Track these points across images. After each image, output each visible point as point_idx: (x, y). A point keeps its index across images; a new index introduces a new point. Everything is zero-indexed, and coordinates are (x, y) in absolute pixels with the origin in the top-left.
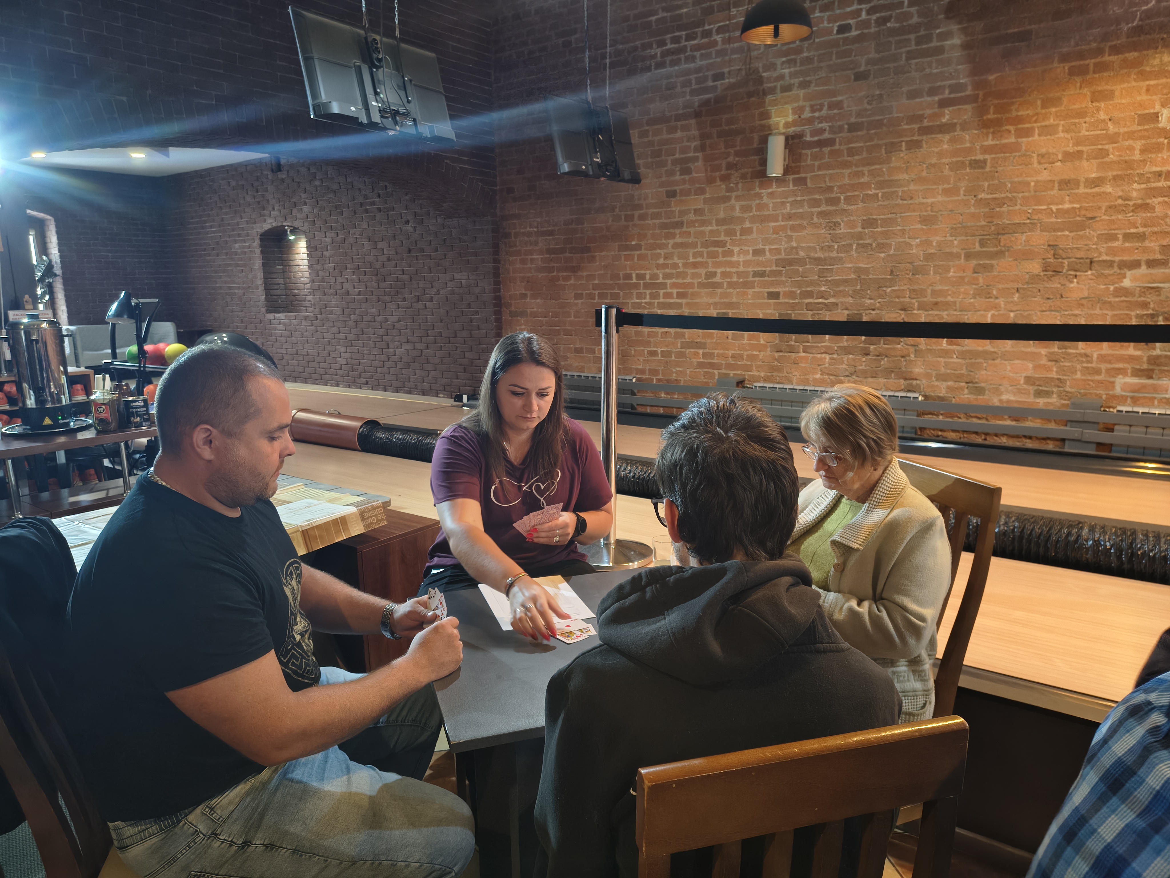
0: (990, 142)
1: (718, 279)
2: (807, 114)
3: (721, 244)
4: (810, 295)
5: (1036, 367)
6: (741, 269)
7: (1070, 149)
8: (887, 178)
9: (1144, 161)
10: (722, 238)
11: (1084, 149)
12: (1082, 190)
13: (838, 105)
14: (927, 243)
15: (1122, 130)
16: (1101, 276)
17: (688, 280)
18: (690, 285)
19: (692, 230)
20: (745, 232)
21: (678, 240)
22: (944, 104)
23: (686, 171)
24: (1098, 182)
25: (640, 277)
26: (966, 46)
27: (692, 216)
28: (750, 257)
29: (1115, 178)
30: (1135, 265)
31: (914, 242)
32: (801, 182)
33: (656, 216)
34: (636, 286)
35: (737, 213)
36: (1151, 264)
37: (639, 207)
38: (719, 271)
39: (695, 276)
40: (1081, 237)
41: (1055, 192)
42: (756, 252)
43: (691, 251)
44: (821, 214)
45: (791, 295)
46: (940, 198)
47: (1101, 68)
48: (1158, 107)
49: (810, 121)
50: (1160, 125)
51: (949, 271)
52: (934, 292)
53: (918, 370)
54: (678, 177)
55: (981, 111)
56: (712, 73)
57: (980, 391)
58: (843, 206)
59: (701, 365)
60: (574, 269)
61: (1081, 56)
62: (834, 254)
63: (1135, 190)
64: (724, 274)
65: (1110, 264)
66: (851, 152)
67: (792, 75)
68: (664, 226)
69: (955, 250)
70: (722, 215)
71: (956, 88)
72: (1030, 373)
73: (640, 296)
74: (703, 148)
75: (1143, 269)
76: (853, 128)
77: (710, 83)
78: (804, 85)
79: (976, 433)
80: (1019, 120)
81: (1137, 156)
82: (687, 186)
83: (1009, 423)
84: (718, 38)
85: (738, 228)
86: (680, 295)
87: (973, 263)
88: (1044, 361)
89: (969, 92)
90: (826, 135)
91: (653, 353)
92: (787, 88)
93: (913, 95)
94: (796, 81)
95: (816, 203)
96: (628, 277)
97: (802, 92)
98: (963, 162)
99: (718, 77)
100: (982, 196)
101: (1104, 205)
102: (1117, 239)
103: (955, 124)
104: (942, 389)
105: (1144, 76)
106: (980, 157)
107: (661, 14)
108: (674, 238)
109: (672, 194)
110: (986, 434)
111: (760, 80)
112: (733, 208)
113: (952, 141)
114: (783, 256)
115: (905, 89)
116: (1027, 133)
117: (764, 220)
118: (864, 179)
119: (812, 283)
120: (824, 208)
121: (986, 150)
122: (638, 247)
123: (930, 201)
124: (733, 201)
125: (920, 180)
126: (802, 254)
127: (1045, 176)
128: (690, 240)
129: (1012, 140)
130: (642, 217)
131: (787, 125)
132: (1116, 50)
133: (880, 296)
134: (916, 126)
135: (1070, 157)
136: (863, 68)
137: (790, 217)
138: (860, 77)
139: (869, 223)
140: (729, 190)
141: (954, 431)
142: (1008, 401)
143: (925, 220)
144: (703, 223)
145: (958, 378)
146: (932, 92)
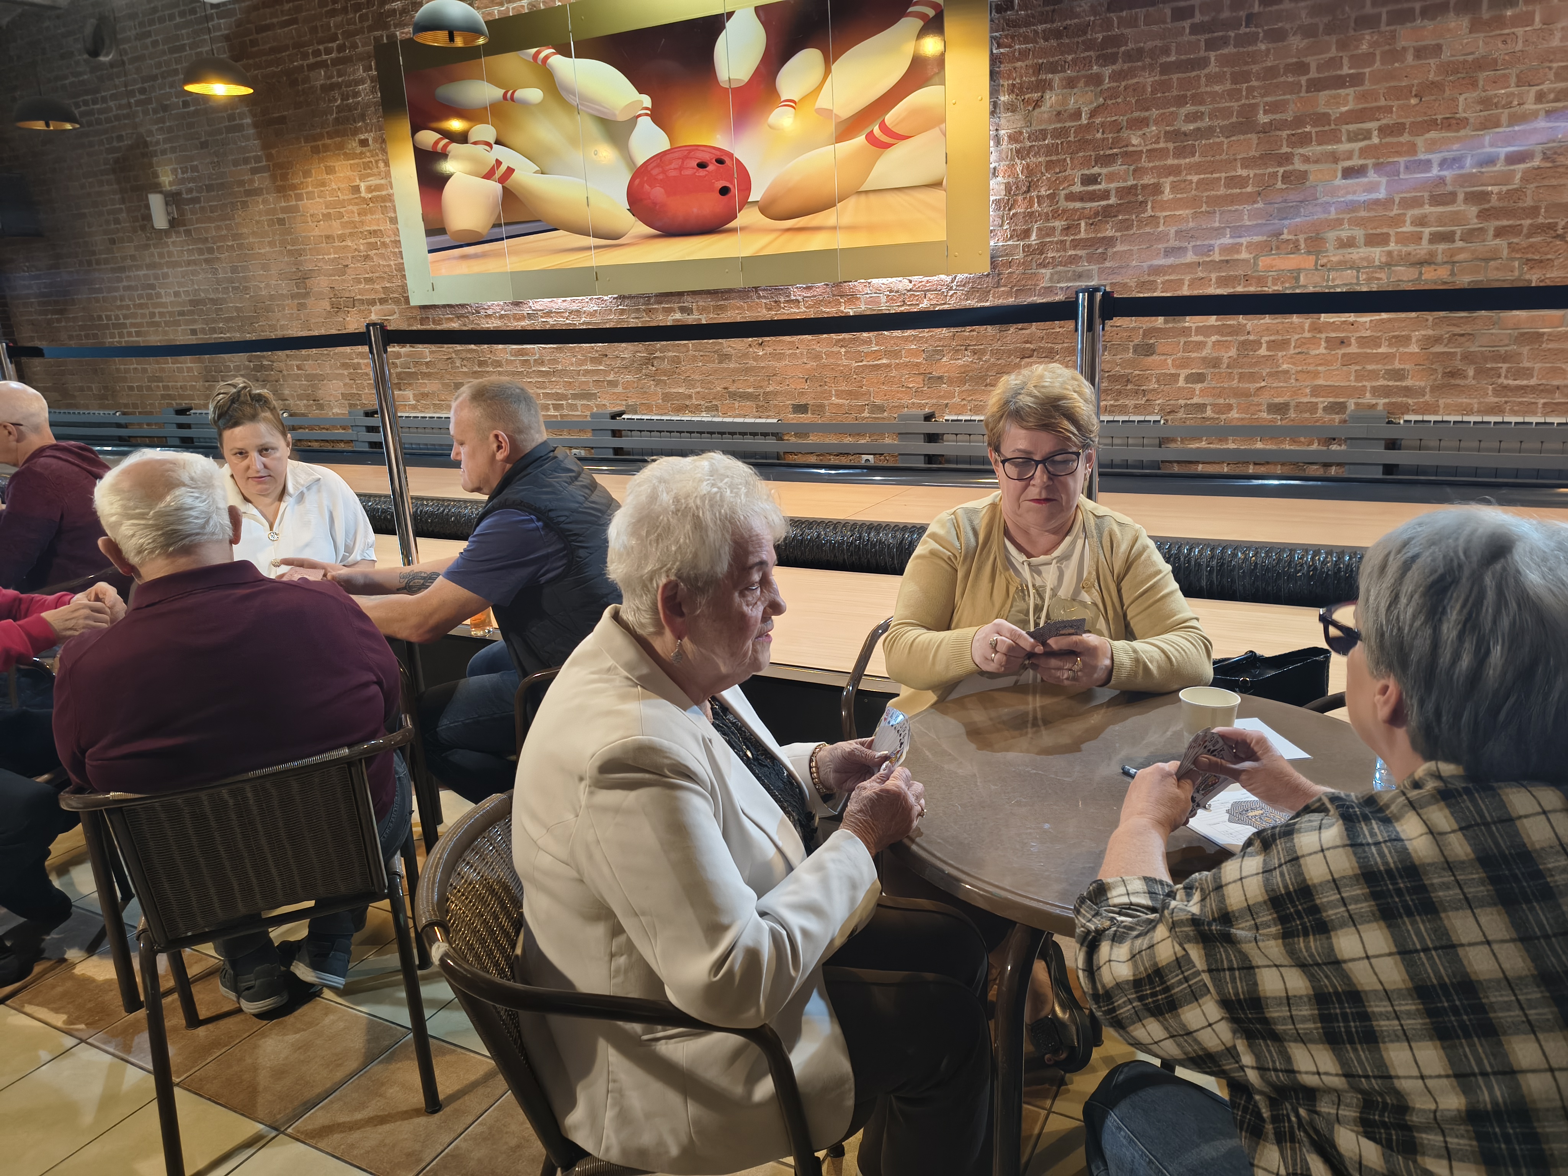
0: (283, 204)
1: (157, 319)
2: (180, 176)
3: (152, 286)
4: (213, 330)
5: (345, 385)
6: (170, 309)
7: (325, 211)
8: (235, 232)
9: (362, 222)
10: (152, 281)
11: (331, 211)
12: (337, 244)
13: (194, 169)
14: (268, 286)
15: (346, 197)
16: (360, 310)
17: (139, 320)
18: (140, 325)
19: (132, 274)
20: (165, 276)
21: (125, 283)
22: (254, 171)
23: (117, 221)
24: (342, 238)
25: (109, 318)
26: (255, 125)
27: (129, 262)
28: (173, 299)
29: (351, 234)
30: (372, 302)
31: (262, 285)
32: (188, 233)
33: (106, 262)
34: (107, 327)
35: (157, 259)
36: (382, 301)
37: (94, 253)
38: (157, 311)
39: (143, 316)
40: (344, 281)
41: (324, 245)
42: (177, 294)
43: (136, 293)
44: (207, 261)
45: (203, 331)
46: (268, 249)
47: (326, 148)
48: (357, 182)
49: (182, 181)
50: (363, 195)
51: (284, 309)
52: (282, 327)
53: (286, 392)
54: (113, 226)
55: (274, 178)
56: (114, 135)
57: (321, 407)
58: (216, 254)
59: (163, 397)
60: (62, 312)
61: (315, 138)
62: (220, 296)
63: (361, 244)
64: (161, 314)
65: (362, 301)
66: (213, 209)
67: (165, 141)
68: (113, 270)
69: (285, 292)
70: (148, 261)
71: (258, 159)
72: (343, 390)
73: (112, 336)
74: (123, 201)
75: (378, 307)
76: (209, 188)
77: (115, 144)
78: (173, 150)
79: (327, 441)
80: (294, 187)
81: (357, 219)
82: (121, 235)
83: (341, 431)
84: (112, 104)
85: (159, 272)
86: (138, 334)
87: (296, 301)
88: (347, 381)
89: (264, 163)
90: (195, 194)
91: (131, 388)
92: (164, 152)
93: (236, 163)
94: (167, 146)
95: (201, 251)
96: (100, 318)
97: (173, 156)
98: (272, 220)
99: (120, 138)
100: (289, 247)
101: (350, 255)
102: (360, 283)
103: (262, 189)
104: (301, 406)
105: (348, 157)
106: (281, 216)
107: (73, 79)
108: (122, 281)
109: (113, 242)
110: (333, 441)
111: (146, 144)
112: (152, 255)
113: (264, 202)
114: (191, 297)
115: (230, 158)
116: (299, 197)
117: (174, 265)
118: (224, 232)
119: (214, 321)
120: (206, 256)
121: (284, 210)
122: (100, 290)
123: (262, 251)
124: (152, 249)
125: (254, 234)
126: (203, 295)
127: (317, 232)
128: (133, 283)
129: (294, 203)
130: (98, 262)
131: (170, 184)
132: (330, 136)
133: (254, 331)
134: (242, 189)
135: (327, 217)
136: (203, 139)
137: (189, 263)
138: (204, 145)
139: (234, 270)
140: (148, 239)
141: (316, 441)
142: (338, 414)
143: (265, 267)
144: (139, 268)
145: (308, 397)
146: (246, 161)
